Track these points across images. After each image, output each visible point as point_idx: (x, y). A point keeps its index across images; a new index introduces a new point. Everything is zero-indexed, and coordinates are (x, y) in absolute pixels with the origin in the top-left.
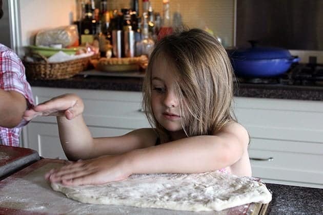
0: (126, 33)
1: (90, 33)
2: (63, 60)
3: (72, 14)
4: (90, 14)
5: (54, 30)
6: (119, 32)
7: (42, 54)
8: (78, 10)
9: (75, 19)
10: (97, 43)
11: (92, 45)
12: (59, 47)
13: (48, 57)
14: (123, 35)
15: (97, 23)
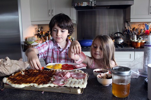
0: (49, 37)
1: (39, 38)
2: (35, 45)
3: (34, 33)
4: (39, 33)
5: (32, 37)
6: (47, 37)
7: (30, 43)
8: (36, 32)
9: (35, 34)
10: (41, 40)
11: (40, 40)
12: (34, 41)
13: (31, 44)
14: (48, 38)
15: (41, 35)
